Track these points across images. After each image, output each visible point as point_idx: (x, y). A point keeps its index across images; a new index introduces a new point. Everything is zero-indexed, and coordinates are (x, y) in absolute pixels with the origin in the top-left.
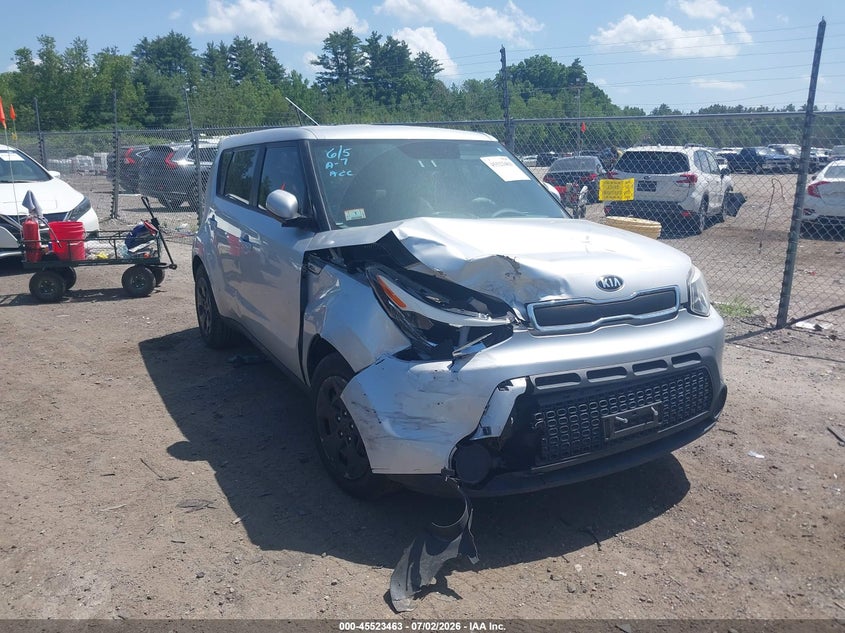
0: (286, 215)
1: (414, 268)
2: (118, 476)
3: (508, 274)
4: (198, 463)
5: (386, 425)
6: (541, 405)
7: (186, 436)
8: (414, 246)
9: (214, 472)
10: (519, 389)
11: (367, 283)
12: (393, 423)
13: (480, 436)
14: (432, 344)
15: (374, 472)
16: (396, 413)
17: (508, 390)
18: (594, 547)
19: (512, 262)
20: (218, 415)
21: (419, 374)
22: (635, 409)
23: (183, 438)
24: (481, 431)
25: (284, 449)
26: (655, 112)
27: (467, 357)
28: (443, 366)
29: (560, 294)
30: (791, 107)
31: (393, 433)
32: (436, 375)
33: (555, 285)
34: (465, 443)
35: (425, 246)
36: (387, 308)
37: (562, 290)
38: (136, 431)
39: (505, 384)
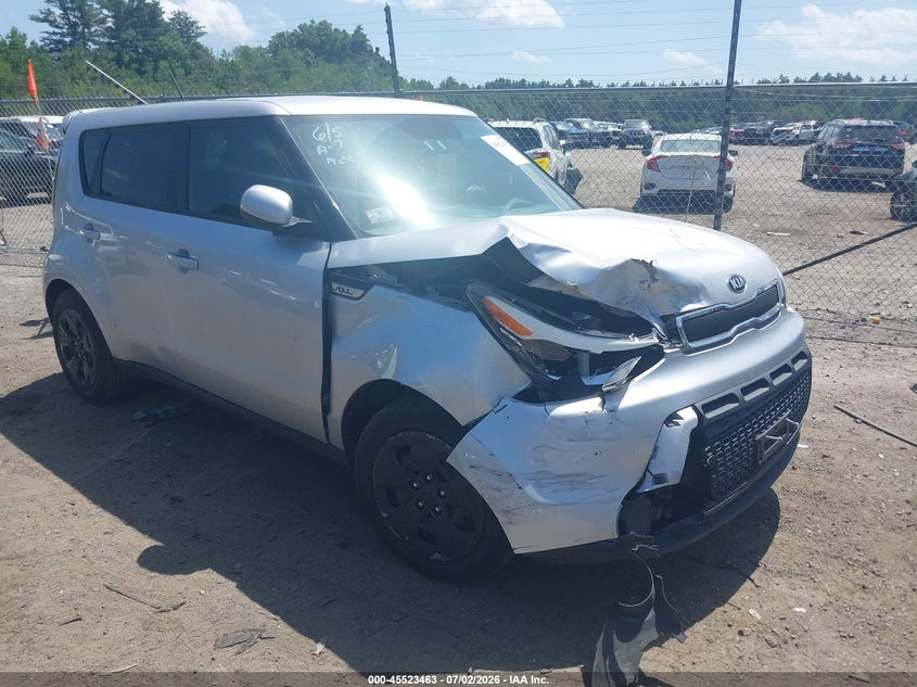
0: (281, 220)
1: (538, 284)
2: (88, 619)
3: (643, 282)
4: (197, 575)
5: (530, 490)
6: (709, 437)
7: (152, 536)
8: (537, 256)
9: (235, 584)
10: (691, 422)
11: (469, 308)
12: (538, 486)
13: (648, 487)
14: (554, 378)
15: (516, 552)
16: (539, 472)
17: (677, 424)
18: (747, 584)
19: (648, 266)
20: (175, 499)
21: (564, 419)
22: (776, 423)
23: (148, 542)
24: (649, 478)
25: (303, 532)
26: (442, 85)
27: (619, 391)
28: (591, 405)
29: (699, 301)
30: (569, 82)
31: (541, 499)
32: (587, 419)
33: (693, 291)
34: (632, 496)
35: (549, 253)
36: (502, 340)
37: (701, 297)
38: (64, 543)
39: (672, 418)
